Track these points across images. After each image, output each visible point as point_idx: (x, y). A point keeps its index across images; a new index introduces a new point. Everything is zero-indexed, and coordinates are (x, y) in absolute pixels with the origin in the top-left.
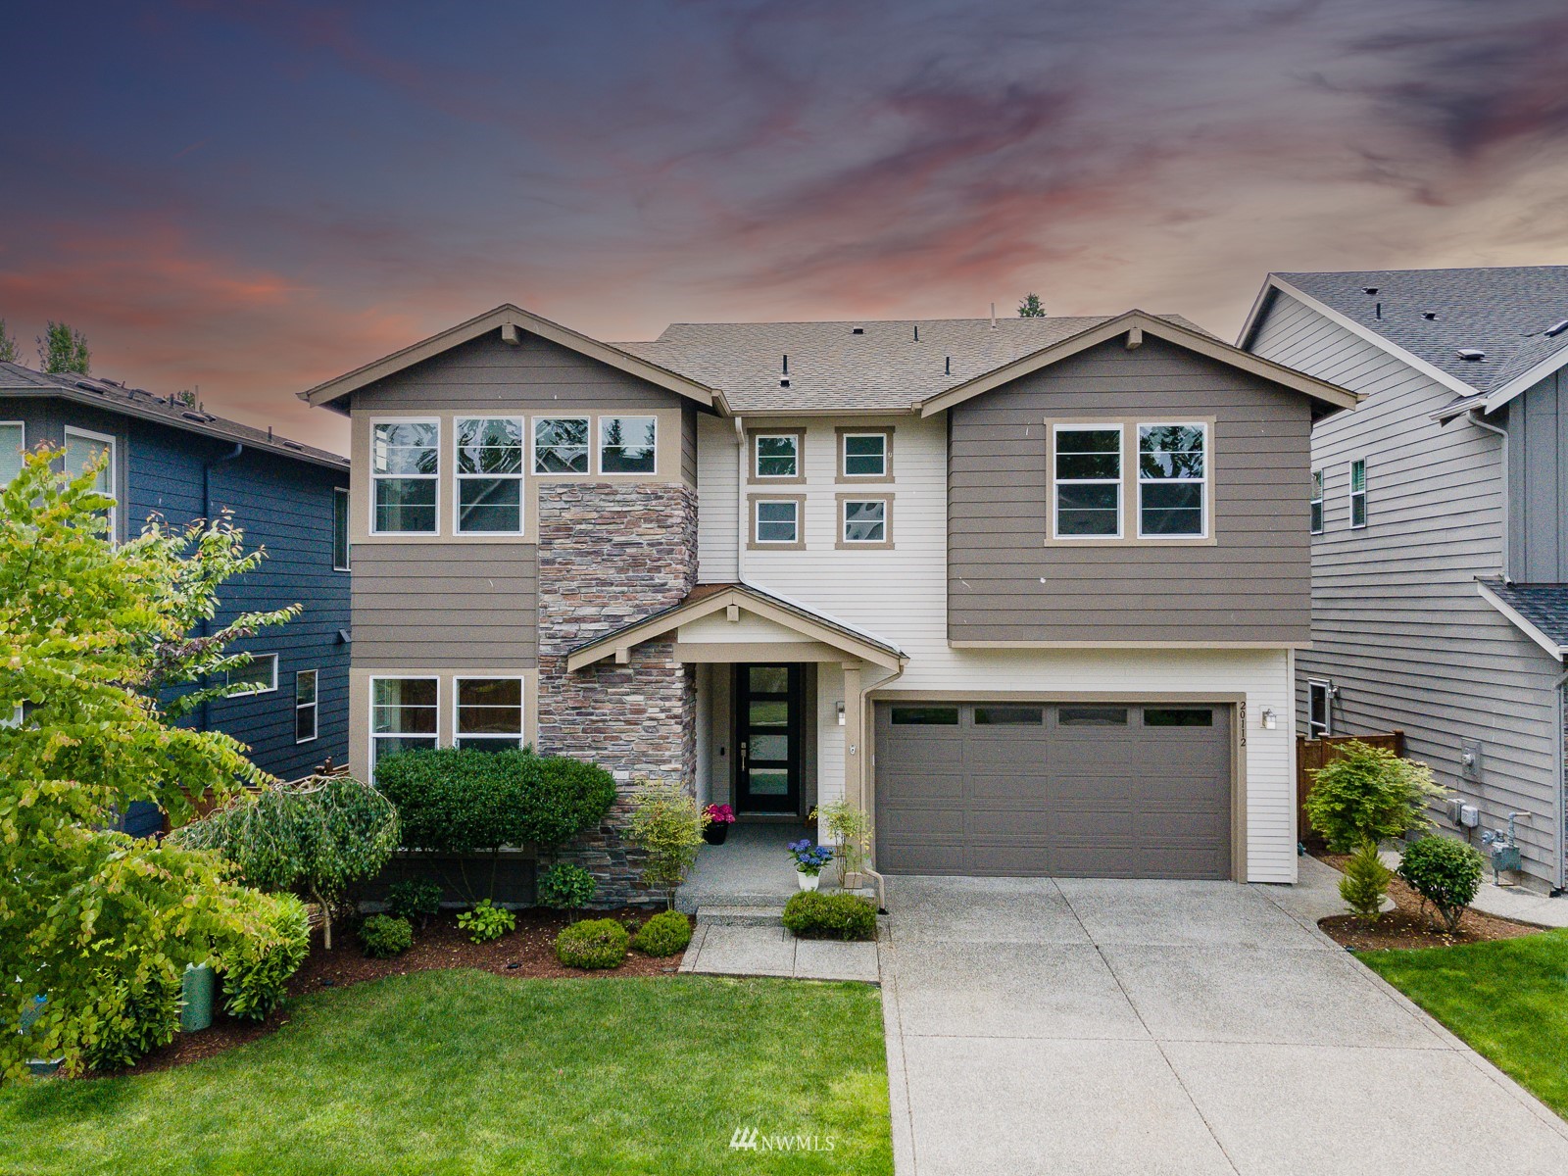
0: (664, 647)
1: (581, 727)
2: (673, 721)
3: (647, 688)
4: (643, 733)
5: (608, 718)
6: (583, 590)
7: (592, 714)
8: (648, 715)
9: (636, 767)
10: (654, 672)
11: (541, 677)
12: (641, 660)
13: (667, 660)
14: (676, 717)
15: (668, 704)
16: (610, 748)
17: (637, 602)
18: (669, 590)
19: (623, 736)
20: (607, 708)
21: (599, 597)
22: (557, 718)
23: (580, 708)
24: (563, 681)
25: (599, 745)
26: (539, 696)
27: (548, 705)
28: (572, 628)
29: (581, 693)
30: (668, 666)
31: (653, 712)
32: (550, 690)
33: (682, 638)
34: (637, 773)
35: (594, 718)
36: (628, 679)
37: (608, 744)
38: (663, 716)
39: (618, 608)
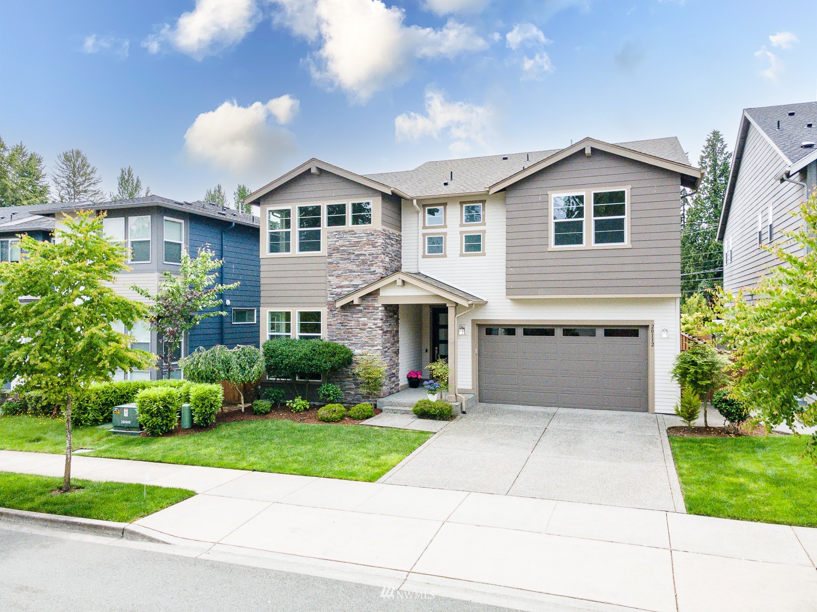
0: (374, 297)
1: (343, 331)
2: (378, 329)
3: (369, 315)
4: (367, 334)
5: (353, 327)
6: (344, 274)
8: (368, 326)
9: (364, 348)
10: (371, 308)
11: (328, 310)
12: (365, 303)
13: (376, 303)
14: (379, 327)
15: (376, 322)
16: (354, 340)
17: (364, 279)
18: (377, 274)
19: (359, 335)
20: (353, 323)
21: (349, 277)
22: (334, 327)
23: (343, 323)
24: (336, 312)
25: (350, 338)
26: (328, 319)
27: (330, 322)
28: (339, 290)
29: (343, 317)
30: (376, 306)
31: (370, 325)
32: (332, 316)
33: (382, 293)
34: (364, 350)
35: (348, 327)
36: (361, 311)
37: (353, 338)
38: (374, 326)
39: (357, 282)
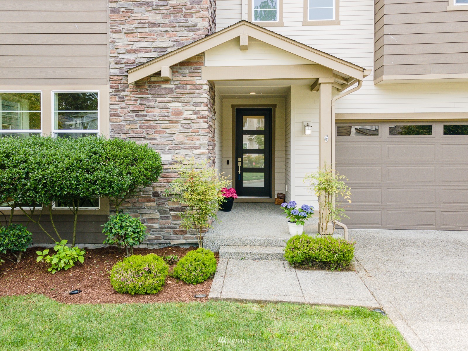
0: (195, 69)
1: (138, 125)
2: (201, 121)
3: (185, 98)
4: (181, 128)
5: (157, 118)
6: (139, 30)
7: (146, 116)
8: (184, 116)
9: (176, 152)
10: (189, 87)
11: (111, 90)
12: (179, 78)
13: (198, 78)
14: (203, 117)
15: (198, 108)
16: (159, 139)
17: (177, 38)
18: (199, 30)
19: (168, 131)
20: (156, 112)
21: (149, 35)
22: (122, 118)
23: (138, 111)
24: (126, 93)
25: (151, 136)
26: (110, 104)
27: (116, 109)
28: (131, 57)
29: (138, 102)
30: (198, 82)
31: (187, 114)
32: (117, 99)
33: (208, 62)
34: (177, 156)
35: (147, 118)
36: (171, 91)
37: (157, 136)
38: (194, 117)
39: (164, 42)
